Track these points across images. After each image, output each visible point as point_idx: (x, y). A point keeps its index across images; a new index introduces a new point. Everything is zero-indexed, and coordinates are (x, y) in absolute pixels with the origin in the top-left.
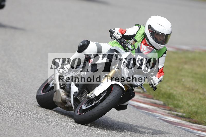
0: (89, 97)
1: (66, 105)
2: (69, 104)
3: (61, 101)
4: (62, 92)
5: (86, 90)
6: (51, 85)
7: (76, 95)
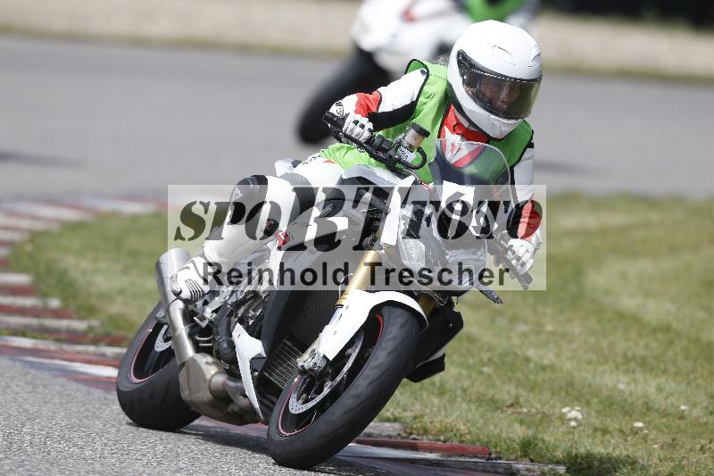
0: (307, 366)
1: (231, 408)
2: (242, 401)
3: (210, 396)
4: (207, 363)
5: (290, 344)
6: (160, 346)
7: (260, 365)
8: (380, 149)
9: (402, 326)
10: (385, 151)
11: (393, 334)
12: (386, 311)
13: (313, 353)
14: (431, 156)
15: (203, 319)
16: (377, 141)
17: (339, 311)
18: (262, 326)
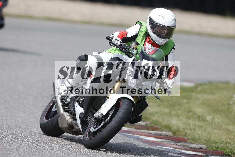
0: (96, 117)
1: (74, 130)
2: (77, 128)
3: (67, 125)
4: (67, 115)
5: (92, 110)
6: (54, 109)
7: (82, 116)
8: (124, 48)
9: (127, 105)
10: (125, 49)
11: (124, 107)
12: (122, 100)
13: (99, 113)
14: (140, 51)
15: (66, 101)
16: (123, 46)
17: (108, 100)
18: (83, 104)
